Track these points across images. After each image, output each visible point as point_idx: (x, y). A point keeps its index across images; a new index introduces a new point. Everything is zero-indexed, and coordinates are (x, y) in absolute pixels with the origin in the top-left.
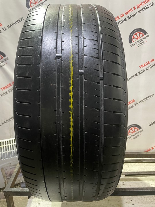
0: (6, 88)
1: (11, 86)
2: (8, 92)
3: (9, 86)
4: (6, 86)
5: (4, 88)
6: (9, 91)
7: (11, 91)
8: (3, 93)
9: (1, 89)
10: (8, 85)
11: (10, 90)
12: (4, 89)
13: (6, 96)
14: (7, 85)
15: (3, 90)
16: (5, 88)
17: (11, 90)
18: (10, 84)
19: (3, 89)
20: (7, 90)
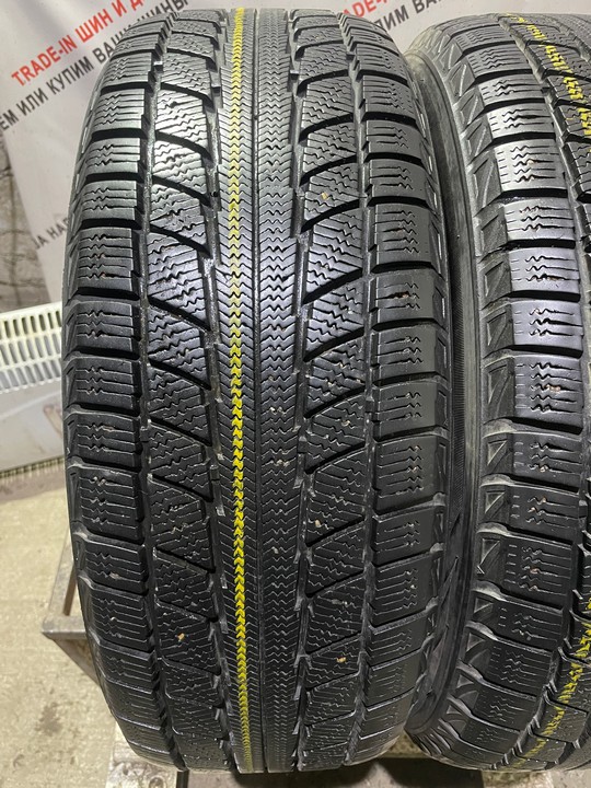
0: (36, 70)
1: (56, 60)
2: (47, 91)
3: (47, 63)
4: (33, 63)
5: (28, 73)
6: (52, 88)
7: (63, 87)
8: (27, 98)
9: (15, 75)
10: (43, 55)
11: (56, 84)
12: (25, 75)
13: (40, 112)
14: (40, 57)
15: (23, 84)
16: (32, 71)
17: (61, 82)
18: (48, 51)
19: (21, 75)
20: (40, 81)
